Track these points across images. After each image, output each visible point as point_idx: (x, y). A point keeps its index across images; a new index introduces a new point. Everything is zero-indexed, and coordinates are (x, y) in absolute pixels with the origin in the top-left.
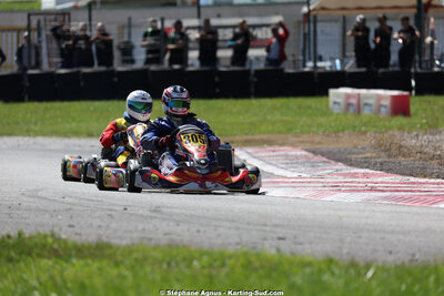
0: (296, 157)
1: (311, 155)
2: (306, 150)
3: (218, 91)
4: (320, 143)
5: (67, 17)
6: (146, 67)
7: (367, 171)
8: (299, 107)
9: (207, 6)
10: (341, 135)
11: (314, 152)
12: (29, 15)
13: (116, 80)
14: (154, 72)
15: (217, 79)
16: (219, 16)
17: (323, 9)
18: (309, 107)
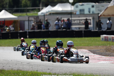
0: (84, 52)
1: (88, 51)
2: (88, 50)
3: (74, 35)
4: (93, 48)
5: (38, 18)
6: (57, 30)
7: (96, 55)
8: (94, 40)
9: (78, 15)
10: (99, 46)
11: (89, 51)
12: (29, 17)
13: (50, 33)
14: (59, 31)
15: (74, 33)
16: (79, 17)
17: (104, 15)
18: (96, 40)
